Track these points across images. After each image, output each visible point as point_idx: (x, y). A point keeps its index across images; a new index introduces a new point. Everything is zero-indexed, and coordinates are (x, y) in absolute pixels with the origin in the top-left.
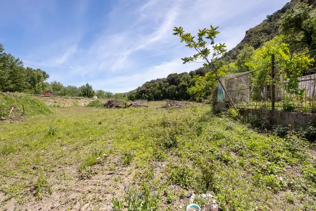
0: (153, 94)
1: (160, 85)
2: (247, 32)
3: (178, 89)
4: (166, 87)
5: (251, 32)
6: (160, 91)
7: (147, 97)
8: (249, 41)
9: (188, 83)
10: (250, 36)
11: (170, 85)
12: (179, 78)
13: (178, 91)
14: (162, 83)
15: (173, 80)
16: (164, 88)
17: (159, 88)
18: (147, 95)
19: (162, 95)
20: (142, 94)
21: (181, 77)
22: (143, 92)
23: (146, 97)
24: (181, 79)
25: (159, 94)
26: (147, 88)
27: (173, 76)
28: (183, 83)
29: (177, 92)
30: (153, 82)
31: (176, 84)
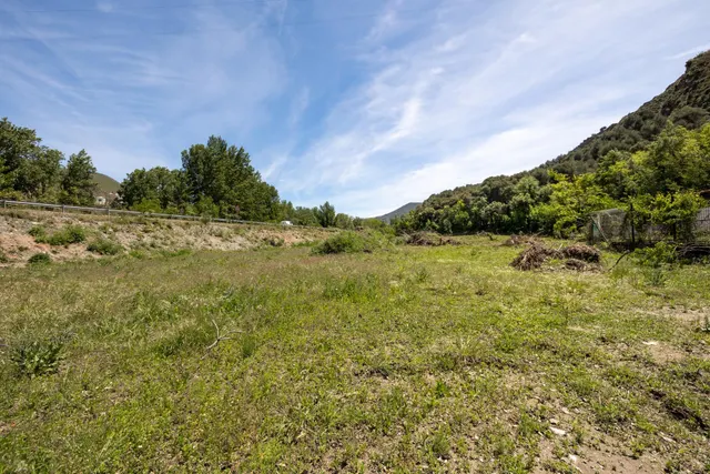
0: (451, 220)
1: (466, 201)
2: (689, 64)
3: (507, 211)
4: (480, 206)
5: (701, 65)
6: (465, 215)
7: (438, 227)
8: (695, 87)
9: (532, 197)
10: (697, 75)
11: (490, 201)
12: (510, 186)
13: (509, 215)
14: (469, 197)
15: (495, 190)
16: (475, 208)
17: (463, 209)
18: (437, 222)
19: (470, 223)
20: (425, 221)
21: (515, 183)
22: (429, 216)
23: (434, 228)
24: (515, 188)
25: (465, 221)
26: (436, 208)
27: (496, 183)
28: (521, 197)
29: (506, 217)
30: (446, 194)
31: (503, 199)
